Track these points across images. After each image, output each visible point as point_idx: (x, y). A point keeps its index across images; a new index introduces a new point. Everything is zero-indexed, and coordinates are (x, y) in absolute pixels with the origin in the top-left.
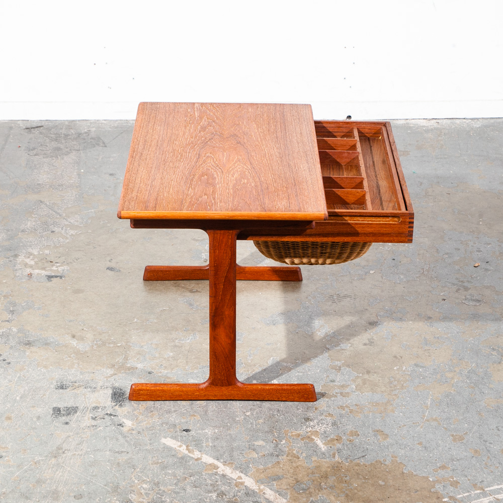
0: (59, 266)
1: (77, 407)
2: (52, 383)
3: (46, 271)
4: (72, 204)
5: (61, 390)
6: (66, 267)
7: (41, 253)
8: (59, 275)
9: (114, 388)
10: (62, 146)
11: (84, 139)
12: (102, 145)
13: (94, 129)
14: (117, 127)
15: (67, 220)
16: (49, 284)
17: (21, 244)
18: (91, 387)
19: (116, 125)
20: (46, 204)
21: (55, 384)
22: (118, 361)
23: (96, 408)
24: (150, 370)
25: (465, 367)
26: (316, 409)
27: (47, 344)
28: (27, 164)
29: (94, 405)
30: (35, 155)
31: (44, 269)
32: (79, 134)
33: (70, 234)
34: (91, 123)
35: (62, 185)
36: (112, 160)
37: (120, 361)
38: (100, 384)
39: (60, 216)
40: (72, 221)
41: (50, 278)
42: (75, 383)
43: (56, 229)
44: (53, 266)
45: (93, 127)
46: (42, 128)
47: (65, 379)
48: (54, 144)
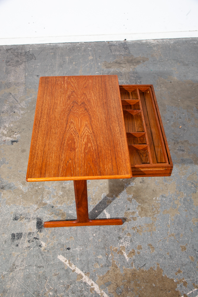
0: (16, 134)
1: (22, 233)
2: (12, 216)
3: (11, 138)
4: (22, 94)
5: (15, 221)
6: (19, 135)
7: (9, 126)
8: (16, 140)
9: (38, 219)
10: (19, 60)
11: (28, 55)
12: (34, 58)
13: (31, 49)
14: (39, 48)
15: (20, 105)
16: (12, 147)
17: (2, 121)
18: (28, 218)
19: (39, 47)
20: (12, 95)
21: (13, 216)
22: (39, 199)
23: (30, 233)
24: (53, 205)
25: (182, 196)
26: (123, 230)
27: (10, 188)
28: (6, 71)
29: (29, 231)
30: (9, 65)
31: (10, 136)
32: (26, 52)
33: (21, 113)
34: (30, 46)
35: (19, 83)
36: (38, 67)
37: (40, 199)
38: (32, 216)
39: (18, 102)
40: (22, 105)
41: (13, 142)
42: (21, 215)
43: (16, 111)
44: (14, 134)
45: (31, 48)
46: (12, 50)
47: (17, 212)
48: (16, 59)
